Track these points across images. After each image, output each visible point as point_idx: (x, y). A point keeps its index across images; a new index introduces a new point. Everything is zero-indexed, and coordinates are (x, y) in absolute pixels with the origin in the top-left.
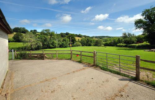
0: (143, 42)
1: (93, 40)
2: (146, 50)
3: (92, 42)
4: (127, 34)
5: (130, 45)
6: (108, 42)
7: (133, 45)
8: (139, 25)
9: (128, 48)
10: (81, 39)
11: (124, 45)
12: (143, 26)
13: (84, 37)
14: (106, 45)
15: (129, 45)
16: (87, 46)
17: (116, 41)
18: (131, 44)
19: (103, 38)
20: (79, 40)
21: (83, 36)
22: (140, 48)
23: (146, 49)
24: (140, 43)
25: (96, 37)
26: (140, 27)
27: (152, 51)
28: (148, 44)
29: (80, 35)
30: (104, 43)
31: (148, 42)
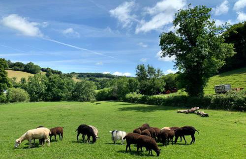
0: (176, 91)
1: (68, 84)
2: (181, 109)
3: (62, 89)
4: (146, 68)
5: (152, 97)
6: (107, 90)
7: (157, 96)
8: (169, 46)
9: (146, 106)
10: (30, 78)
11: (140, 96)
12: (177, 49)
13: (44, 74)
14: (101, 97)
15: (149, 96)
16: (47, 100)
17: (124, 86)
18: (154, 94)
19: (97, 79)
20: (23, 80)
21: (43, 70)
22: (170, 105)
23: (181, 107)
24: (172, 92)
25: (81, 75)
26: (171, 52)
27: (193, 112)
28: (185, 94)
29: (30, 65)
30: (97, 91)
31: (185, 91)
